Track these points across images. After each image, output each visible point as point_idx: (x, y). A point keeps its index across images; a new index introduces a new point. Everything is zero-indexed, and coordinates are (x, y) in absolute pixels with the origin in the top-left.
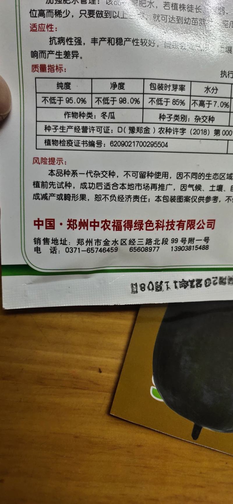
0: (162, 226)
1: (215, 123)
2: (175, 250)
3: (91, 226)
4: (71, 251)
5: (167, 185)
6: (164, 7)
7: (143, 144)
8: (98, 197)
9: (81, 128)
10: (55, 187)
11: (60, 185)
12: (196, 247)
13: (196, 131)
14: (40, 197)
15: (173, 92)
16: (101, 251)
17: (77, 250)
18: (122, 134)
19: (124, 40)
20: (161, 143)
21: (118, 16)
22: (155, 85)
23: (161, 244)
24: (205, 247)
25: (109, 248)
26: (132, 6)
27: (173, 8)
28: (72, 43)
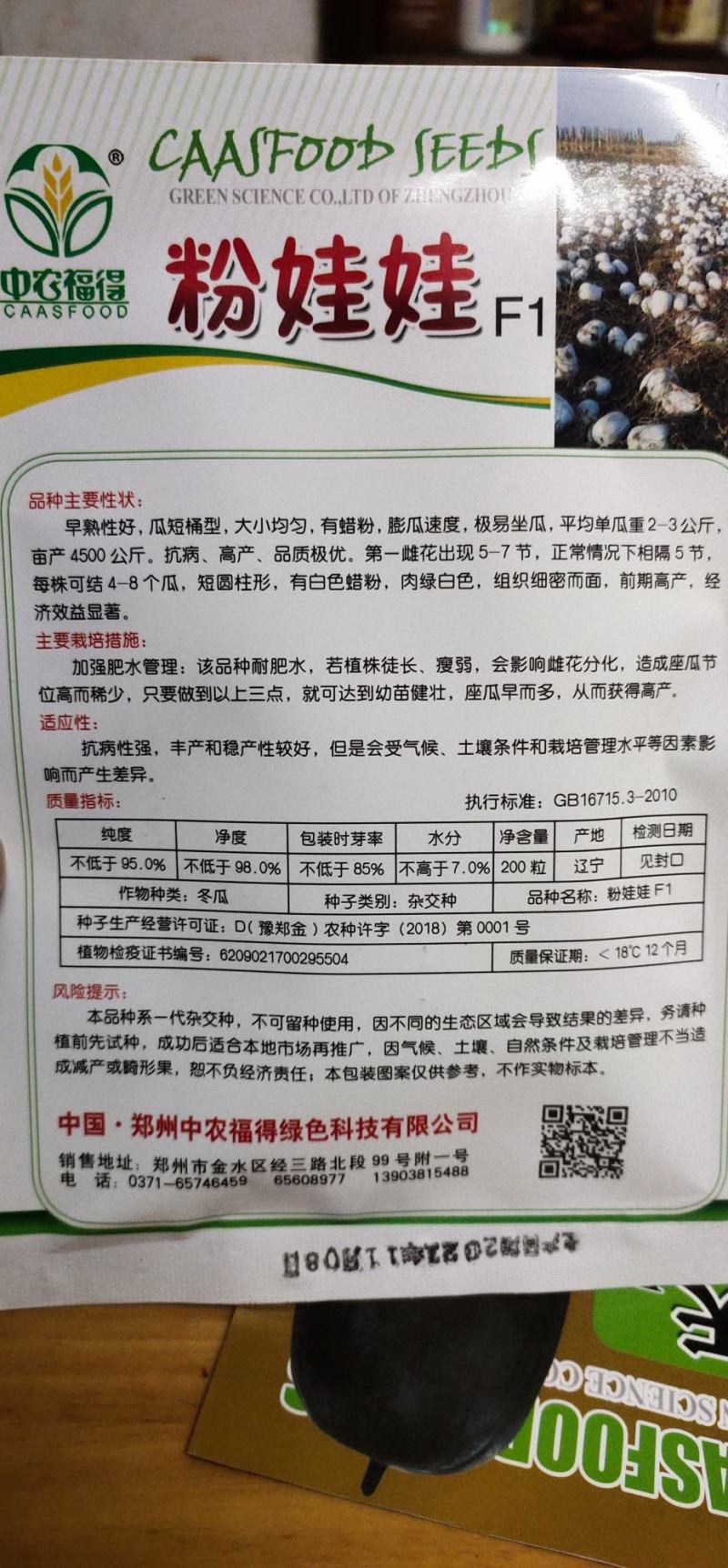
0: (346, 1130)
1: (456, 908)
2: (384, 1180)
3: (183, 1130)
4: (141, 1184)
5: (351, 1045)
6: (329, 668)
7: (291, 958)
8: (198, 1068)
9: (155, 920)
10: (104, 1046)
11: (114, 1042)
12: (436, 1171)
13: (414, 927)
14: (71, 1067)
15: (356, 849)
16: (208, 1186)
17: (155, 1183)
18: (246, 936)
19: (240, 745)
21: (226, 697)
22: (312, 836)
23: (348, 1168)
24: (460, 1171)
25: (225, 1180)
26: (256, 674)
27: (350, 668)
28: (131, 752)
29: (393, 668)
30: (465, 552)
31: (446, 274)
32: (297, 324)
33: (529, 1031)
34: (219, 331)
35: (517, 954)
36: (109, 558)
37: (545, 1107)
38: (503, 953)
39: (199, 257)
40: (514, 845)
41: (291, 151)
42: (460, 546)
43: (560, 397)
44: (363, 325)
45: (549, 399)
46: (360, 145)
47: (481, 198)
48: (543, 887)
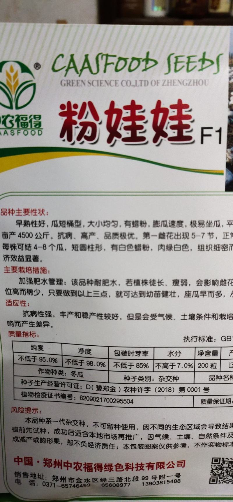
0: (131, 467)
1: (178, 382)
2: (146, 485)
3: (64, 466)
4: (48, 485)
5: (134, 435)
6: (127, 284)
7: (110, 400)
8: (70, 442)
9: (53, 382)
10: (32, 432)
11: (36, 430)
12: (167, 481)
13: (161, 389)
14: (19, 439)
15: (137, 357)
16: (75, 487)
17: (53, 485)
18: (90, 391)
19: (89, 314)
20: (126, 400)
21: (83, 295)
22: (119, 352)
23: (132, 481)
24: (177, 481)
25: (82, 485)
26: (96, 286)
27: (136, 284)
28: (43, 315)
29: (154, 284)
30: (186, 236)
31: (180, 117)
32: (115, 138)
33: (208, 431)
34: (81, 141)
35: (204, 400)
36: (34, 237)
37: (213, 458)
38: (198, 400)
39: (73, 109)
40: (204, 357)
41: (113, 63)
42: (183, 233)
43: (228, 170)
44: (143, 139)
45: (223, 171)
46: (143, 61)
47: (195, 84)
48: (215, 374)
